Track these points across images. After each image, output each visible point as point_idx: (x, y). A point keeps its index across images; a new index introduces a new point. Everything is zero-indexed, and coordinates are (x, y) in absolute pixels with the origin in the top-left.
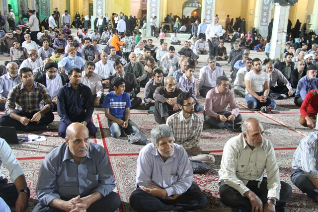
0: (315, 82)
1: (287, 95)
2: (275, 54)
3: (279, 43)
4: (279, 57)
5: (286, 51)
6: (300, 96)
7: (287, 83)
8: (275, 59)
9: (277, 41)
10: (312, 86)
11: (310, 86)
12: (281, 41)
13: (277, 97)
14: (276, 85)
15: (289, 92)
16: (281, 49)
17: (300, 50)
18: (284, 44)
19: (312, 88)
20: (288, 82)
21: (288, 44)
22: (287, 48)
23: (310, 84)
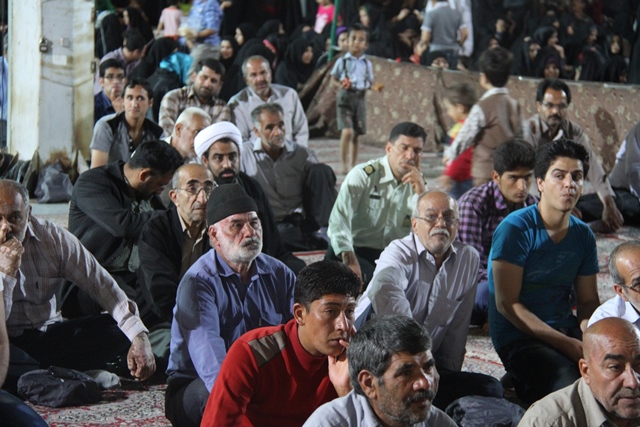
0: (265, 278)
1: (122, 371)
2: (41, 124)
3: (59, 59)
4: (64, 144)
5: (101, 106)
6: (194, 374)
7: (116, 299)
8: (45, 157)
9: (46, 48)
10: (252, 305)
11: (245, 309)
12: (68, 44)
13: (61, 393)
14: (55, 316)
15: (134, 351)
16: (74, 93)
17: (183, 98)
18: (87, 66)
19: (255, 320)
20: (121, 293)
21: (113, 63)
22: (108, 87)
23: (243, 295)
